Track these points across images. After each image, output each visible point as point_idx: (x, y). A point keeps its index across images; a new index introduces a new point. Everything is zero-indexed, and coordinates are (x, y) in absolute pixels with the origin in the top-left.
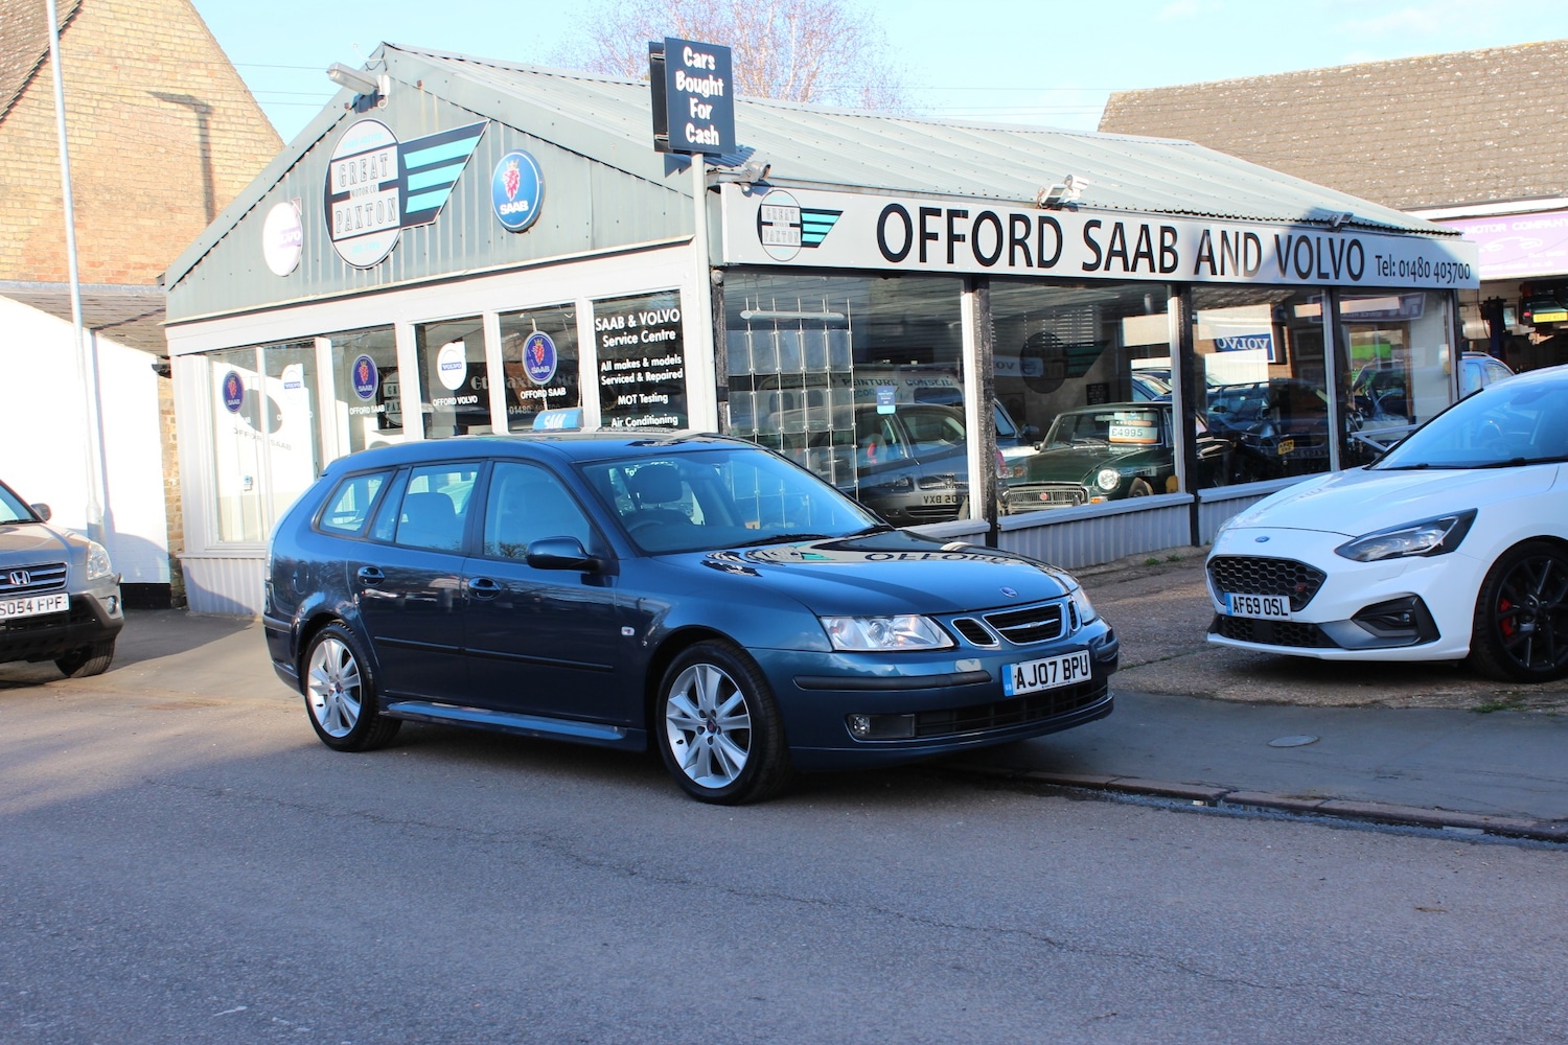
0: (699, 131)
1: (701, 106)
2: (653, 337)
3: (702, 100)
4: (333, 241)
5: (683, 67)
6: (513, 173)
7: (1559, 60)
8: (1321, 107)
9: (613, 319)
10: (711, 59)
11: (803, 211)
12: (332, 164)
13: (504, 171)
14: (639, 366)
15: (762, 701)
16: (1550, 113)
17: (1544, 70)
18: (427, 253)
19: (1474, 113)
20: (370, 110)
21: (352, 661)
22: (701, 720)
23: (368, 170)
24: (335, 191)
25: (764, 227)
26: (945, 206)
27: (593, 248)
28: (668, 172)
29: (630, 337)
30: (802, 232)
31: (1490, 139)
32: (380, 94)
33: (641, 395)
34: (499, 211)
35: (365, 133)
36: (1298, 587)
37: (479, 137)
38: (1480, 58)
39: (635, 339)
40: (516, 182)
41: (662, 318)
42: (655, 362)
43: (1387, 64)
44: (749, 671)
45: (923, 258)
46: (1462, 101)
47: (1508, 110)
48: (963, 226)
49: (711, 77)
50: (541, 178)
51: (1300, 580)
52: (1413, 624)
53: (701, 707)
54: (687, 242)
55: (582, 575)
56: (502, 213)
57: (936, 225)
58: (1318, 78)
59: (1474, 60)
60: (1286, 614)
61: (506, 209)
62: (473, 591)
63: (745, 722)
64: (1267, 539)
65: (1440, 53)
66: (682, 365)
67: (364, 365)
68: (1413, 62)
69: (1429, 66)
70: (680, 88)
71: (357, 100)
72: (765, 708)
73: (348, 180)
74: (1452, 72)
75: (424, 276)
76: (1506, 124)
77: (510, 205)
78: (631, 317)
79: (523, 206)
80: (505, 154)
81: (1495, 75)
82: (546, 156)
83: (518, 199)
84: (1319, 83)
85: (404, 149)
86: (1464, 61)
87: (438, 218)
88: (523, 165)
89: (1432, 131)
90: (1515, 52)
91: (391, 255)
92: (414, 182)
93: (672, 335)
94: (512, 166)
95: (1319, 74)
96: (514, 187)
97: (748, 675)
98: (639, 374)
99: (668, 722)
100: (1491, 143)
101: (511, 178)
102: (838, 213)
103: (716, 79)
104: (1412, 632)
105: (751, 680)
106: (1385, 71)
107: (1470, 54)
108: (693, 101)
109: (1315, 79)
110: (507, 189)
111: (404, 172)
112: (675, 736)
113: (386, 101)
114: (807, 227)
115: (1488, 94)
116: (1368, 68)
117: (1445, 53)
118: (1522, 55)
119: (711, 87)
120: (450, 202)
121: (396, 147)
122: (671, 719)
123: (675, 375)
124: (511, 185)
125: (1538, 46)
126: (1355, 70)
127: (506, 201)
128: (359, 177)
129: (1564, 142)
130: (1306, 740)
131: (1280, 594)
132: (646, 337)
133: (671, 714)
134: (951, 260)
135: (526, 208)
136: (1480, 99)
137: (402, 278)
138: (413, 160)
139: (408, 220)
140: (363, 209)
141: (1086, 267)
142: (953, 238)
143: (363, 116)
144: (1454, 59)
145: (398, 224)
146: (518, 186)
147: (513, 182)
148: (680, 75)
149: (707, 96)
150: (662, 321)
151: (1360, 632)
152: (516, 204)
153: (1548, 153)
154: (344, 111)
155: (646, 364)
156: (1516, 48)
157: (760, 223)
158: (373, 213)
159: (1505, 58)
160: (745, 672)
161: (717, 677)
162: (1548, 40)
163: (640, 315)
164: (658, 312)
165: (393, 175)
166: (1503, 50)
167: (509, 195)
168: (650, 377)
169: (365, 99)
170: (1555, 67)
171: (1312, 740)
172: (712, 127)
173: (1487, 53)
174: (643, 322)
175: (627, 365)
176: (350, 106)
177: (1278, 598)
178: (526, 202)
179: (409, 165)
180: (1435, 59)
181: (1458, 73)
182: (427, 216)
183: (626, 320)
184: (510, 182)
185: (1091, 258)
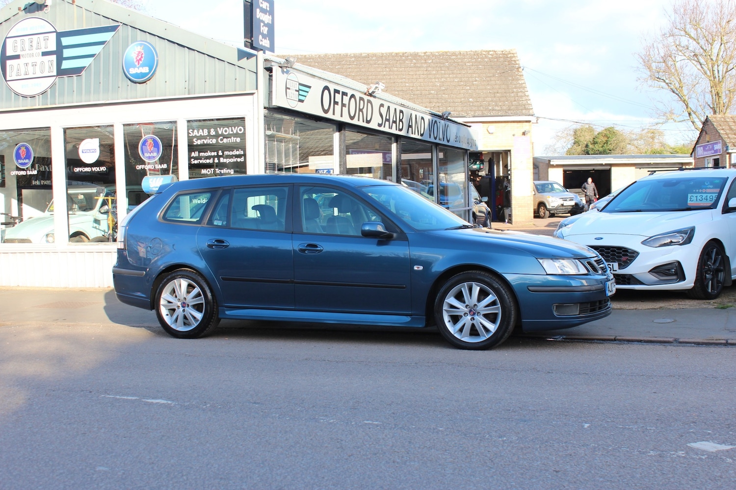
0: (263, 39)
1: (264, 27)
2: (225, 140)
3: (265, 25)
4: (6, 81)
5: (259, 7)
6: (139, 52)
7: (456, 59)
8: (356, 70)
9: (201, 131)
10: (268, 6)
11: (300, 84)
12: (7, 40)
13: (133, 51)
14: (216, 154)
15: (508, 298)
16: (456, 81)
17: (450, 63)
18: (75, 90)
19: (424, 79)
20: (36, 12)
21: (197, 290)
22: (466, 309)
23: (35, 44)
24: (9, 53)
25: (288, 90)
26: (341, 89)
27: (189, 94)
28: (240, 58)
29: (211, 140)
30: (299, 95)
31: (433, 90)
32: (46, 4)
33: (217, 169)
34: (128, 72)
35: (33, 24)
36: (624, 258)
37: (115, 32)
38: (423, 55)
39: (214, 141)
40: (142, 57)
41: (232, 131)
42: (226, 153)
43: (383, 54)
44: (500, 285)
45: (334, 114)
46: (418, 73)
47: (438, 78)
48: (346, 99)
49: (268, 13)
50: (157, 56)
51: (623, 255)
52: (676, 274)
53: (467, 303)
54: (252, 94)
55: (378, 241)
56: (131, 73)
57: (338, 97)
58: (352, 57)
59: (420, 56)
60: (616, 271)
61: (133, 71)
62: (302, 251)
63: (498, 309)
64: (602, 239)
65: (405, 52)
66: (245, 155)
67: (23, 148)
68: (393, 54)
69: (401, 56)
70: (258, 17)
71: (27, 6)
72: (510, 302)
73: (19, 49)
74: (411, 60)
75: (73, 103)
76: (438, 84)
77: (136, 69)
78: (212, 130)
79: (145, 70)
80: (132, 43)
81: (429, 63)
82: (159, 44)
83: (143, 66)
84: (353, 59)
85: (60, 35)
86: (415, 56)
87: (83, 73)
88: (146, 48)
89: (407, 85)
90: (437, 54)
91: (49, 91)
92: (67, 53)
93: (238, 140)
94: (139, 49)
95: (353, 55)
96: (140, 59)
97: (500, 287)
98: (216, 159)
99: (444, 311)
100: (433, 92)
101: (138, 55)
102: (310, 87)
103: (269, 15)
104: (674, 277)
105: (502, 289)
106: (382, 56)
107: (418, 53)
108: (262, 24)
109: (351, 57)
110: (135, 60)
111: (60, 47)
112: (446, 318)
113: (49, 8)
114: (301, 93)
115: (428, 71)
116: (375, 55)
117: (406, 52)
118: (440, 55)
119: (266, 18)
120: (93, 66)
121: (55, 34)
122: (445, 310)
123: (239, 160)
124: (138, 59)
125: (446, 52)
126: (368, 56)
127: (134, 67)
128: (27, 46)
129: (464, 94)
130: (669, 320)
131: (612, 262)
132: (222, 140)
133: (445, 307)
134: (341, 116)
135: (148, 71)
136: (425, 73)
137: (57, 103)
138: (65, 41)
139: (61, 72)
140: (30, 65)
141: (380, 125)
142: (343, 105)
143: (29, 15)
144: (411, 55)
145: (55, 74)
146: (142, 59)
147: (140, 57)
148: (258, 10)
149: (266, 23)
150: (232, 133)
151: (652, 278)
152: (141, 68)
153: (458, 98)
154: (18, 11)
155: (220, 153)
156: (437, 52)
157: (287, 88)
158: (37, 68)
159: (433, 56)
160: (498, 285)
161: (479, 288)
162: (450, 51)
163: (218, 129)
164: (230, 128)
165: (53, 47)
166: (432, 53)
167: (137, 64)
168: (222, 160)
169: (34, 6)
170: (454, 62)
171: (673, 321)
172: (267, 38)
173: (425, 53)
174: (220, 133)
175: (209, 154)
176: (22, 9)
177: (611, 264)
178: (147, 68)
179: (64, 44)
180: (403, 54)
181: (414, 61)
182: (77, 71)
183: (209, 132)
184: (138, 56)
185: (380, 123)
